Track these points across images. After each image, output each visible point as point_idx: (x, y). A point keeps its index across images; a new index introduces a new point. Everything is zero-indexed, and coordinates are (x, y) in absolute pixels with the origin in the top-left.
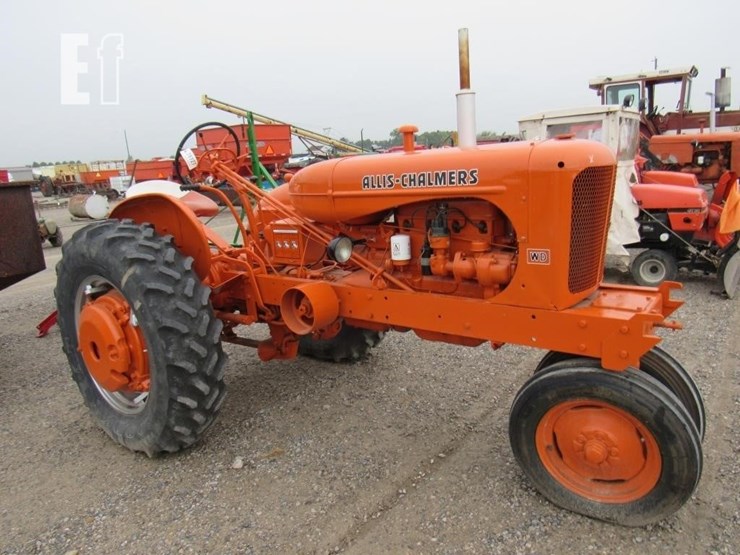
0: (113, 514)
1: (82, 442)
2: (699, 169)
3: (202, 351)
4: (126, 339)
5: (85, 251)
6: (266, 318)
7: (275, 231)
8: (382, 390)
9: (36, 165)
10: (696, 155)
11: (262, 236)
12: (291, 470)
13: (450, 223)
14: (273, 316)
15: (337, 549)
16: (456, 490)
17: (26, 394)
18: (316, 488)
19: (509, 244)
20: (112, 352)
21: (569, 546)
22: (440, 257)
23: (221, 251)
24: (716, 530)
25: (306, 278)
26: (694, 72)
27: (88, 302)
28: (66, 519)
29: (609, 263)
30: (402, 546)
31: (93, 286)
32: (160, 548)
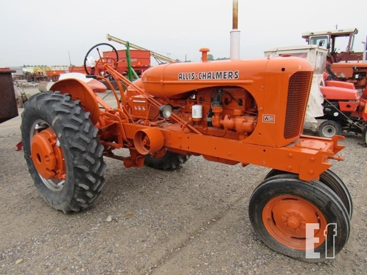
0: (43, 242)
1: (32, 204)
2: (356, 81)
3: (92, 161)
4: (54, 153)
5: (35, 107)
6: (127, 145)
7: (134, 101)
8: (186, 185)
9: (25, 66)
10: (355, 74)
11: (128, 104)
12: (136, 224)
13: (223, 100)
14: (131, 145)
15: (156, 266)
16: (220, 238)
17: (7, 179)
18: (148, 234)
19: (254, 112)
20: (47, 159)
21: (277, 271)
22: (217, 117)
23: (107, 110)
24: (355, 267)
25: (148, 125)
26: (356, 31)
27: (37, 133)
28: (19, 243)
29: (307, 127)
30: (190, 267)
31: (39, 125)
32: (65, 260)
